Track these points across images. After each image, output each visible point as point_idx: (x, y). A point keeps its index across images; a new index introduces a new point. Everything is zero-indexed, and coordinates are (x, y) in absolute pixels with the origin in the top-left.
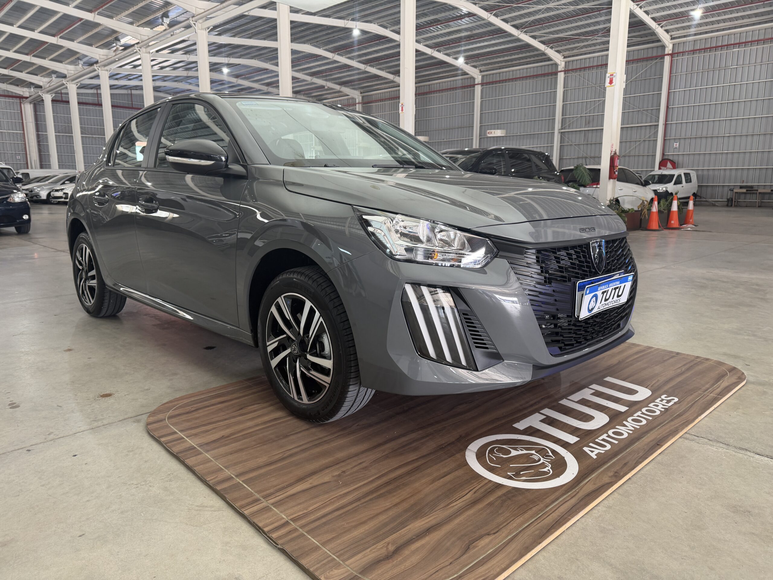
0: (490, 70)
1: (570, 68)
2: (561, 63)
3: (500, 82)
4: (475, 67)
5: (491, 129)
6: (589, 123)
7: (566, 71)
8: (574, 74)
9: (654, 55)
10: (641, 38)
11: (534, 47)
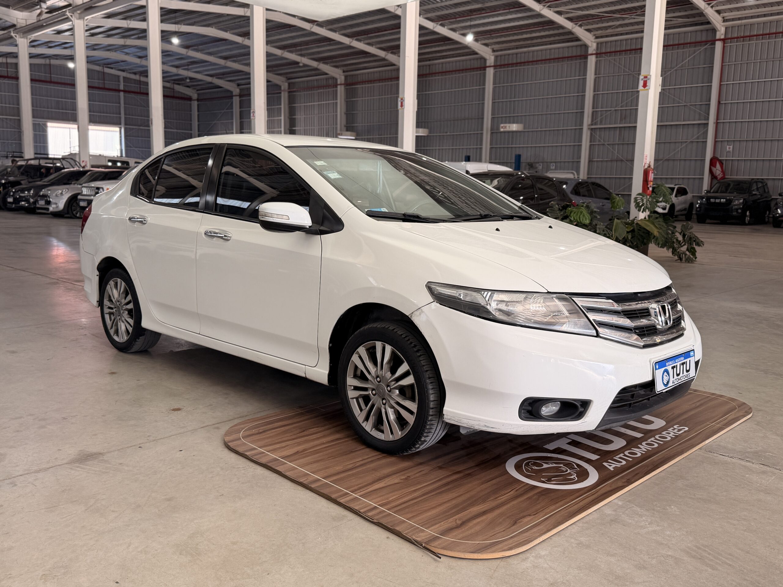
0: (505, 50)
1: (604, 51)
2: (592, 44)
3: (517, 64)
4: (486, 45)
5: (505, 123)
6: (625, 118)
7: (597, 54)
8: (607, 58)
9: (704, 39)
10: (688, 18)
11: (558, 24)
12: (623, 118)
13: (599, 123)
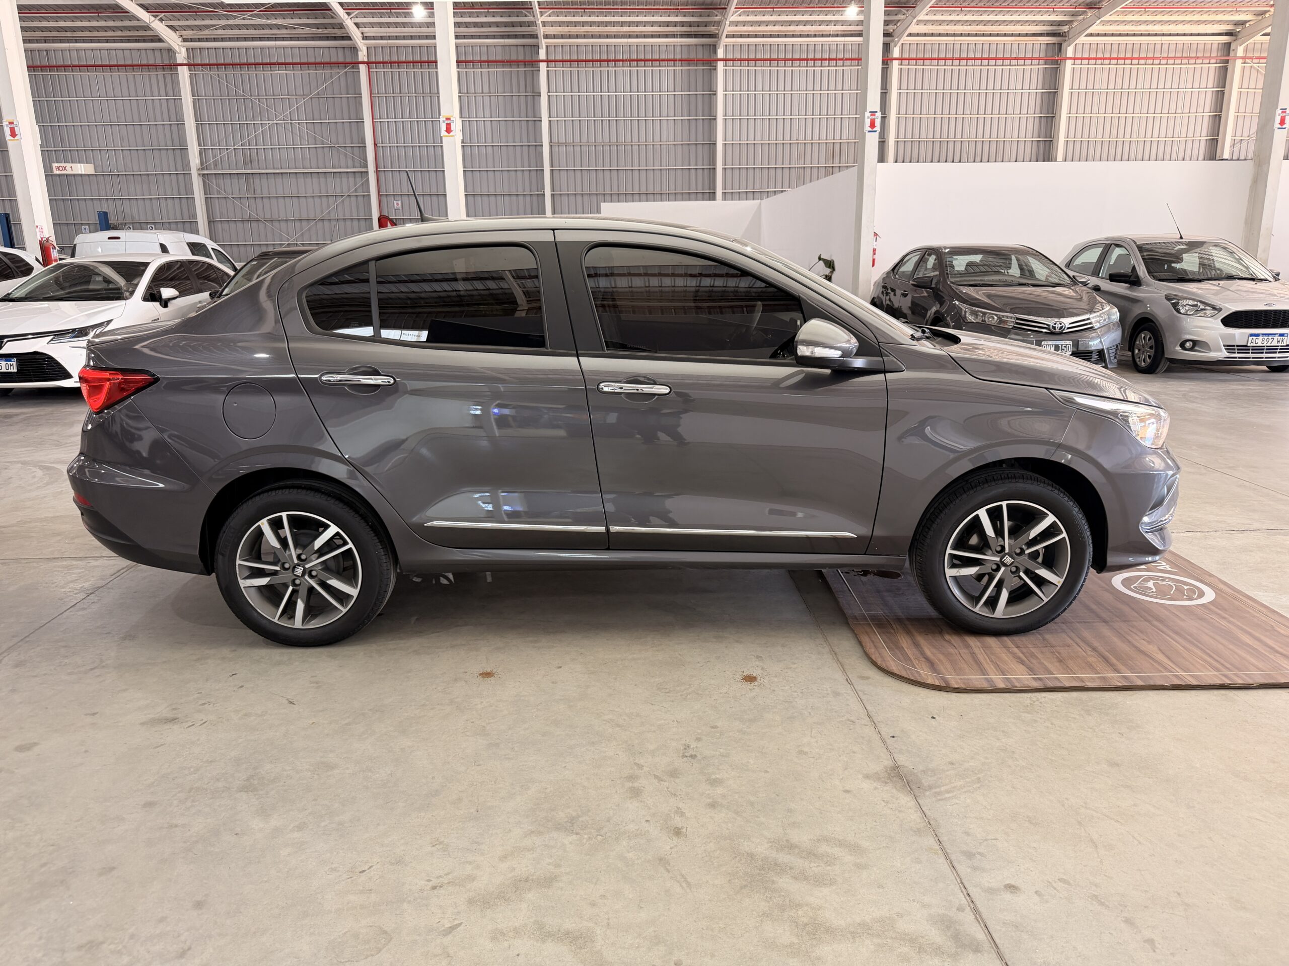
1: (198, 61)
2: (180, 50)
6: (251, 161)
7: (190, 66)
8: (207, 72)
9: (341, 60)
10: (318, 28)
11: (128, 13)
12: (249, 162)
13: (212, 166)
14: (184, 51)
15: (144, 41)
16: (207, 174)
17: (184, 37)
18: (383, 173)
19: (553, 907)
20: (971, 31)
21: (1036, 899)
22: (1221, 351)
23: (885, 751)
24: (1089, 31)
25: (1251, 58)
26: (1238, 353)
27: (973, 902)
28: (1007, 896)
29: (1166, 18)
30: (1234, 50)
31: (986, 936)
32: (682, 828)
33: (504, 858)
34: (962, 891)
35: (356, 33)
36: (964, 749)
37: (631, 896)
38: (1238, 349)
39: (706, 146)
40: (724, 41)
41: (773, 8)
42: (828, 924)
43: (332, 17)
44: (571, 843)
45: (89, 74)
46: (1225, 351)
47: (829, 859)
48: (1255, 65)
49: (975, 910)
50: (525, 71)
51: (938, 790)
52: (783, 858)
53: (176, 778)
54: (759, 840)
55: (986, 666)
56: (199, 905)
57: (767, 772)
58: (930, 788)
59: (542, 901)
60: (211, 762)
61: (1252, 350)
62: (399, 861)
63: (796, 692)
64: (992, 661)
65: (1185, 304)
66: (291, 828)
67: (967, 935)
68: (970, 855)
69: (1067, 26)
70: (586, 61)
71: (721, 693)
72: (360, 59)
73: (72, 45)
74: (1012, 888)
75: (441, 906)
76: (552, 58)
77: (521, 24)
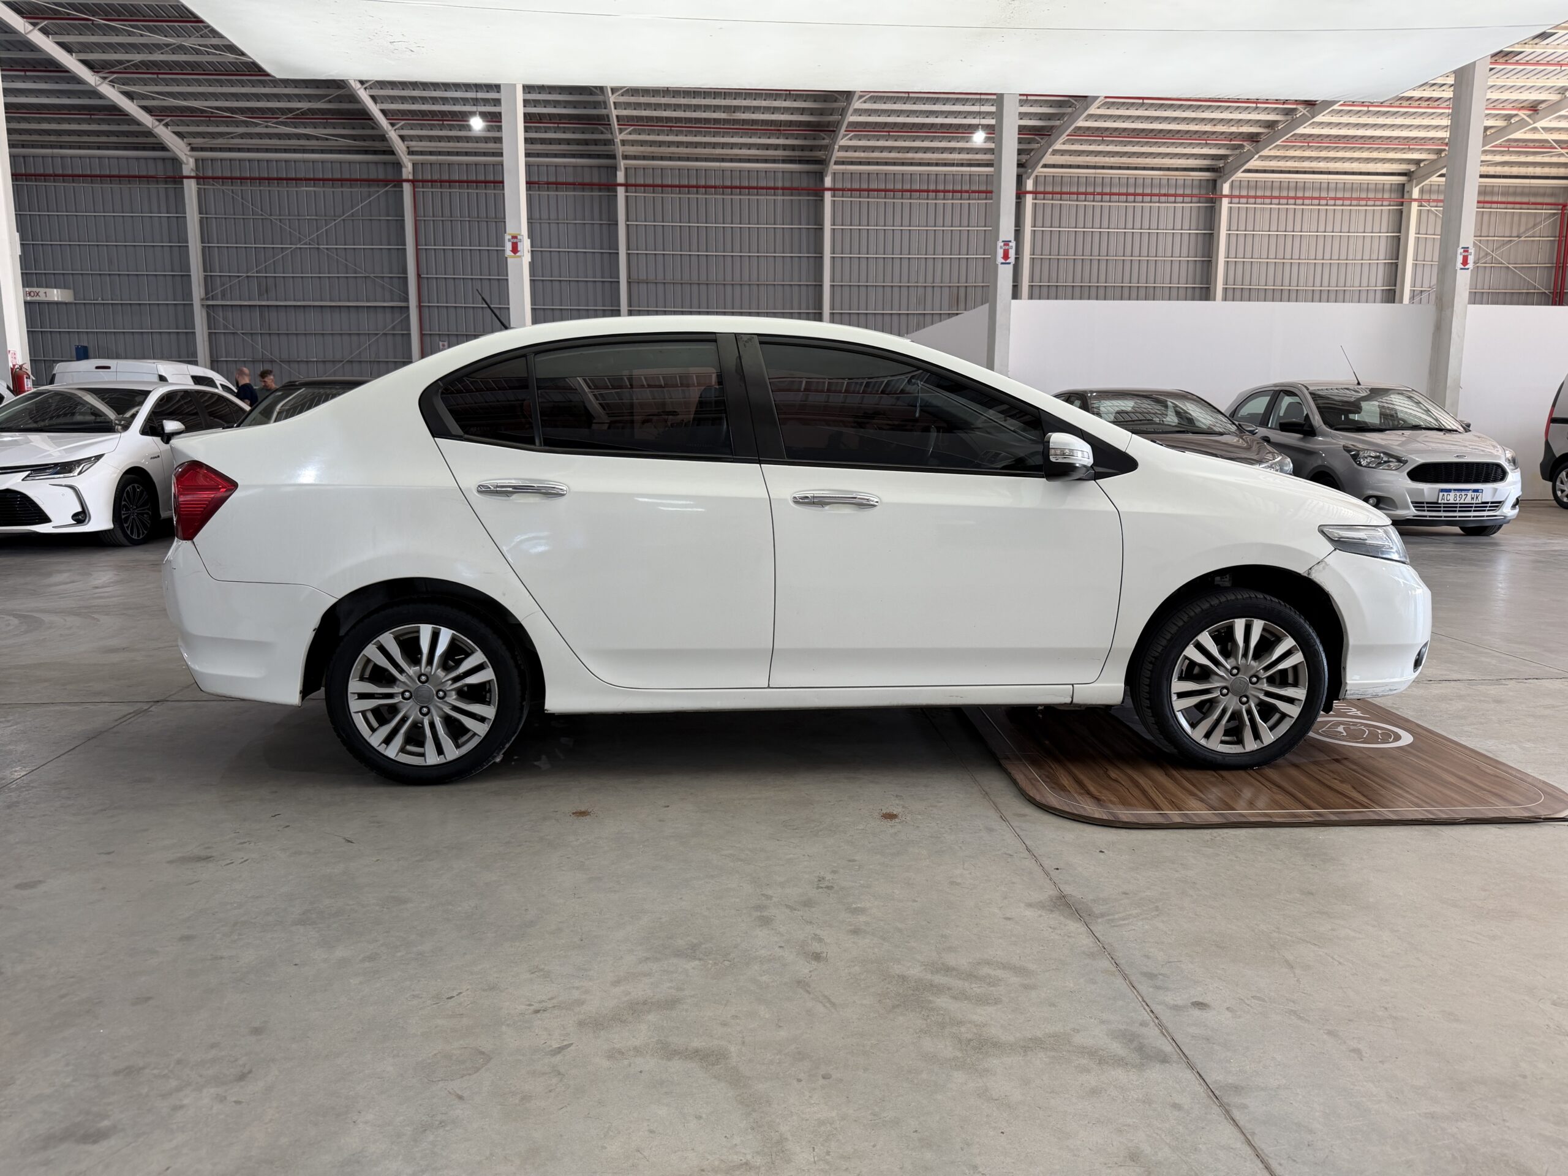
1: (209, 173)
2: (186, 159)
6: (267, 291)
7: (199, 179)
8: (219, 187)
9: (381, 176)
10: (355, 140)
11: (127, 115)
12: (264, 292)
13: (220, 296)
14: (192, 161)
15: (144, 149)
16: (213, 305)
17: (193, 146)
18: (427, 309)
19: (677, 1027)
20: (1114, 163)
21: (1229, 1015)
22: (1408, 508)
23: (1049, 881)
24: (1246, 167)
25: (1428, 201)
26: (1428, 511)
27: (1157, 1018)
28: (1196, 1012)
29: (1332, 154)
30: (1408, 192)
31: (1174, 1047)
32: (821, 953)
33: (616, 983)
34: (1144, 1009)
35: (400, 147)
36: (1138, 880)
37: (767, 1016)
38: (1428, 507)
39: (810, 288)
40: (833, 167)
41: (889, 132)
42: (995, 1040)
43: (373, 128)
44: (693, 968)
45: (74, 185)
46: (1413, 509)
47: (991, 980)
48: (1433, 209)
49: (1161, 1025)
50: (600, 196)
51: (1111, 917)
52: (939, 979)
53: (217, 912)
54: (910, 964)
55: (1158, 801)
56: (257, 1031)
57: (915, 901)
58: (1102, 915)
59: (665, 1022)
60: (257, 897)
61: (1444, 507)
62: (493, 988)
63: (943, 828)
64: (1166, 798)
65: (1366, 455)
66: (360, 958)
67: (1153, 1047)
68: (1151, 976)
69: (1222, 161)
70: (672, 186)
71: (857, 829)
72: (405, 177)
73: (56, 151)
74: (1200, 1005)
75: (546, 1029)
76: (632, 181)
77: (596, 142)
